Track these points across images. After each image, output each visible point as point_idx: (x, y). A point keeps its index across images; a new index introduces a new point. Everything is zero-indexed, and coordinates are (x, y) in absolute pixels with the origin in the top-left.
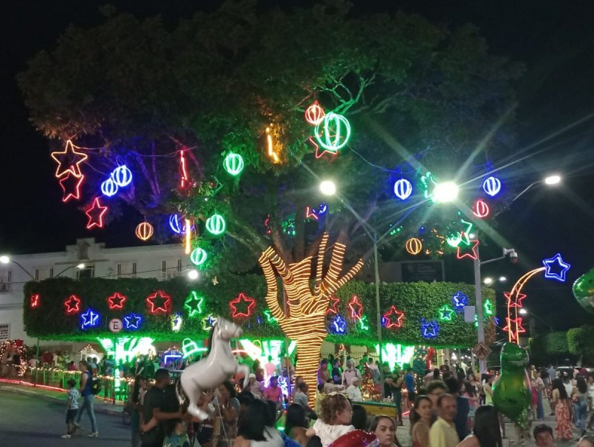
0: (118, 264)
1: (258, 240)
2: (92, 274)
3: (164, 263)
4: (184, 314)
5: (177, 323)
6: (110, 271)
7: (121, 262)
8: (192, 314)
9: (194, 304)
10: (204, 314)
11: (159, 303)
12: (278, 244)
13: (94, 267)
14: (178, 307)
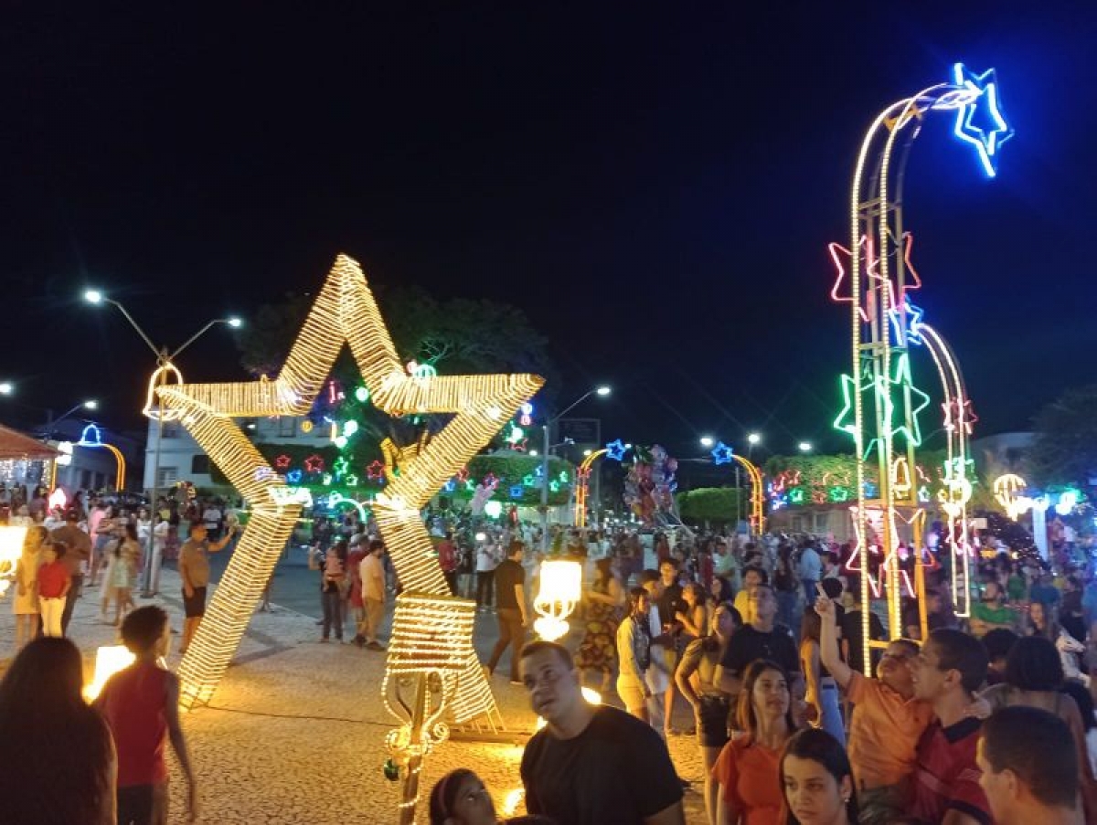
1: (380, 434)
4: (333, 473)
5: (328, 480)
8: (339, 473)
9: (340, 466)
10: (348, 475)
11: (315, 464)
12: (394, 436)
14: (329, 468)
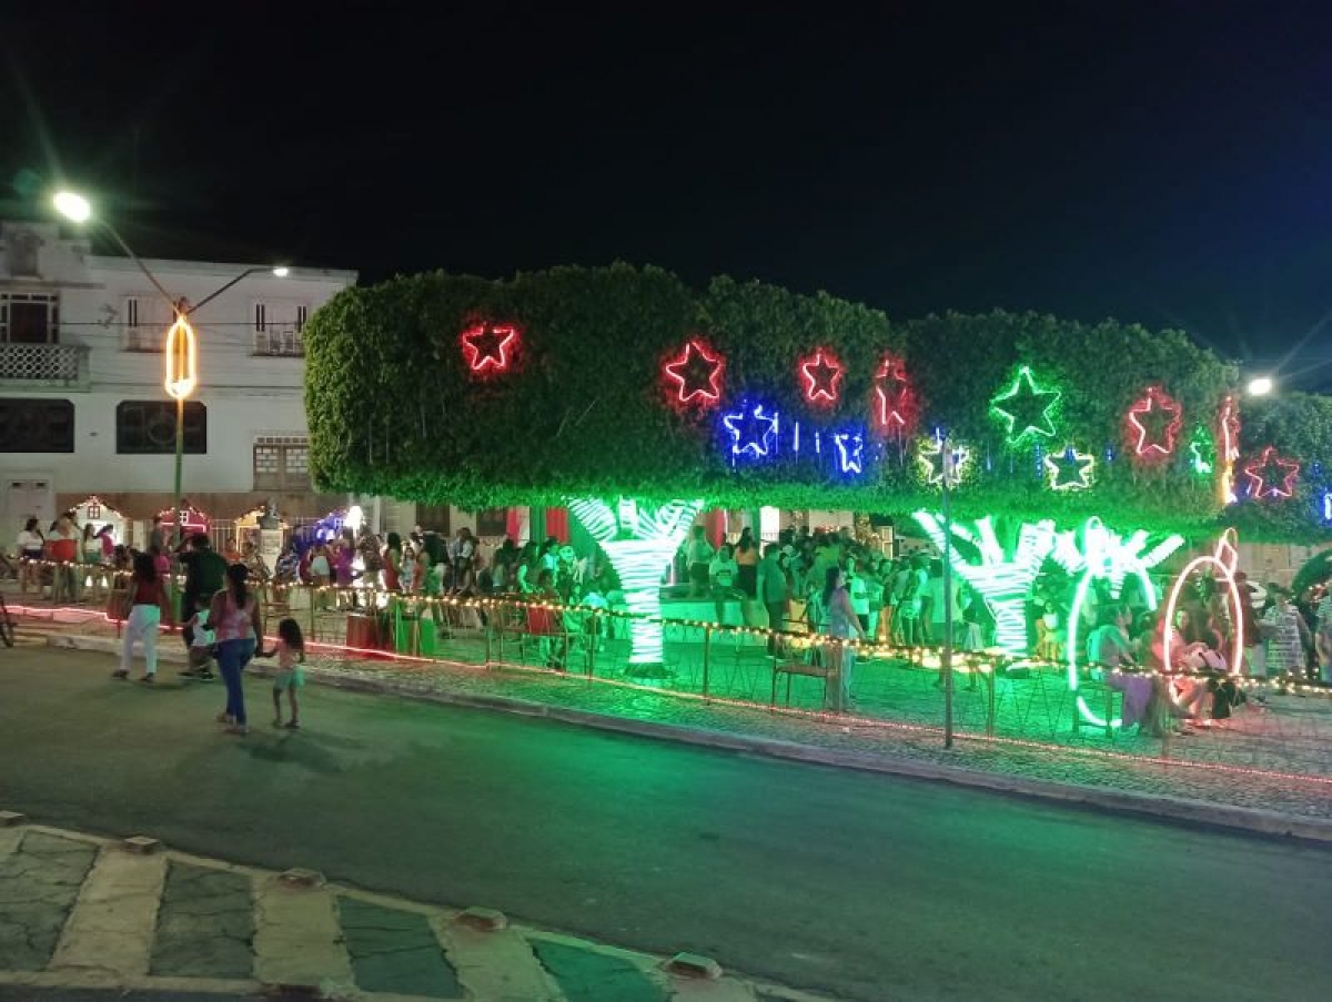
0: (128, 298)
2: (50, 318)
3: (261, 311)
6: (108, 314)
7: (139, 296)
13: (54, 299)
